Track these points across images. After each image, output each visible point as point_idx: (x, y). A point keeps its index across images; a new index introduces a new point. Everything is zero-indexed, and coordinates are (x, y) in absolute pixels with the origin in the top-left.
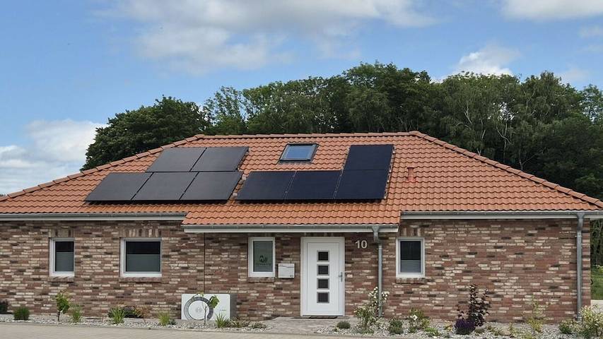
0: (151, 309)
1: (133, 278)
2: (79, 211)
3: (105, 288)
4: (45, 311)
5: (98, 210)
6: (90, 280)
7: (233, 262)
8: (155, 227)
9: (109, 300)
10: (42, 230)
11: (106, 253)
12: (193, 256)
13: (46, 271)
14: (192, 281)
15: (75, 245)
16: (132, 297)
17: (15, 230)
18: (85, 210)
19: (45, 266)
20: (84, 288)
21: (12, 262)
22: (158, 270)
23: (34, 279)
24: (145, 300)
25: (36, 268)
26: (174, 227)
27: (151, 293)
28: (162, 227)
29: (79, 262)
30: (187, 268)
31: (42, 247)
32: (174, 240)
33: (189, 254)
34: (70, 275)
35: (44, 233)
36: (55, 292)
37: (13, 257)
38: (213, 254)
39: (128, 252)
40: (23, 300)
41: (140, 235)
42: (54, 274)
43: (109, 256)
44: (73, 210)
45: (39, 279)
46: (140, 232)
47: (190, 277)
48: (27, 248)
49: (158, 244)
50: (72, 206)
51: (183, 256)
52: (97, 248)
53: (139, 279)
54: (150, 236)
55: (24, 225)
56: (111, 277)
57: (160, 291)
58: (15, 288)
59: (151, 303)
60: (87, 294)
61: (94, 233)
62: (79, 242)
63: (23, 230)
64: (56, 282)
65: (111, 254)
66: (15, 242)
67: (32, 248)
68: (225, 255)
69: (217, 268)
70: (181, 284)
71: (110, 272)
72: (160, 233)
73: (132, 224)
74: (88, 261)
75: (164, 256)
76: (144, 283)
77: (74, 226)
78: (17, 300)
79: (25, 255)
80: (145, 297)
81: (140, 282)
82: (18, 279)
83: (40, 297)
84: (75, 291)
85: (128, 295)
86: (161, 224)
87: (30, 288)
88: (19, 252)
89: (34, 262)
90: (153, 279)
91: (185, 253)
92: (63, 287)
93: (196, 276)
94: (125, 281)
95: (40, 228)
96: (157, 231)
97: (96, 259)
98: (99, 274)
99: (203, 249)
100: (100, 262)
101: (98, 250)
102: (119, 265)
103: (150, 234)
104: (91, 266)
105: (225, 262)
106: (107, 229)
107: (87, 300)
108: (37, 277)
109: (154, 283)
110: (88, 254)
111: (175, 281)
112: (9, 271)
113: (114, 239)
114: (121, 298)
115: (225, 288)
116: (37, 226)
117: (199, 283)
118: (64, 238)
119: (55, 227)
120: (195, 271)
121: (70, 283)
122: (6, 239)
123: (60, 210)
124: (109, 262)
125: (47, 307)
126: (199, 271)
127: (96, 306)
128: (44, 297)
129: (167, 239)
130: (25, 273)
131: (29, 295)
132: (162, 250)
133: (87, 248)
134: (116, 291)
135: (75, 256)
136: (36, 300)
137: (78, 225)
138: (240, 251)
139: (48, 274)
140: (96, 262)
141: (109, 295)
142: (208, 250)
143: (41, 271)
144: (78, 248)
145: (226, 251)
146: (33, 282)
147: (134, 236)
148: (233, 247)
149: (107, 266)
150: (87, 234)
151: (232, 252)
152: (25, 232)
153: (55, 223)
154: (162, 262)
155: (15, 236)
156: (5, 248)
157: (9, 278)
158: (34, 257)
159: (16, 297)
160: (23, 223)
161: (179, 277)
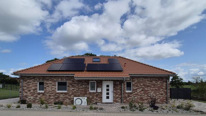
0: (64, 101)
1: (60, 92)
2: (46, 73)
3: (52, 95)
4: (36, 102)
5: (51, 73)
6: (48, 93)
7: (86, 88)
8: (65, 78)
9: (53, 99)
10: (35, 79)
11: (53, 85)
12: (75, 86)
13: (36, 90)
14: (75, 93)
15: (44, 83)
16: (59, 98)
17: (28, 79)
18: (47, 73)
19: (36, 89)
20: (47, 95)
21: (27, 88)
22: (66, 90)
23: (33, 93)
24: (63, 99)
25: (34, 90)
26: (70, 78)
27: (64, 97)
28: (67, 78)
29: (45, 88)
30: (74, 89)
31: (35, 84)
32: (70, 82)
33: (74, 85)
34: (43, 92)
35: (36, 79)
36: (39, 96)
37: (27, 86)
38: (81, 85)
39: (58, 85)
40: (30, 99)
41: (62, 80)
42: (39, 91)
43: (53, 86)
44: (44, 73)
45: (35, 93)
46: (62, 79)
47: (75, 92)
48: (31, 84)
49: (66, 83)
50: (43, 72)
51: (73, 86)
52: (50, 84)
53: (61, 93)
54: (64, 81)
55: (31, 77)
56: (54, 92)
57: (67, 96)
58: (28, 95)
59: (64, 99)
60: (48, 97)
61: (49, 80)
62: (45, 82)
63: (30, 79)
64: (39, 94)
65: (54, 85)
66: (28, 82)
67: (33, 84)
68: (83, 86)
69: (81, 89)
70: (72, 94)
71: (54, 91)
72: (67, 80)
73: (59, 77)
74: (48, 87)
75: (68, 86)
76: (63, 94)
77: (44, 77)
78: (29, 99)
79: (31, 86)
80: (63, 98)
81: (62, 93)
82: (29, 93)
83: (35, 98)
84: (44, 96)
85: (58, 97)
86: (67, 77)
87: (32, 95)
88: (29, 85)
89: (33, 88)
90: (65, 92)
91: (73, 85)
92: (41, 95)
93: (76, 92)
94: (58, 93)
95: (35, 78)
96: (66, 79)
97: (50, 87)
98: (51, 91)
99: (78, 84)
100: (51, 88)
101: (51, 84)
102: (56, 89)
103: (64, 80)
104: (49, 89)
105: (84, 88)
106: (53, 78)
107: (47, 99)
108: (34, 92)
109: (65, 94)
110: (48, 85)
111: (71, 93)
112: (26, 90)
113: (55, 81)
114: (56, 98)
115: (84, 95)
116: (34, 77)
117: (77, 94)
118: (41, 81)
119: (39, 78)
120: (76, 90)
121: (43, 94)
122: (26, 81)
123: (40, 73)
124: (53, 88)
125: (37, 101)
126: (77, 90)
127: (50, 100)
128: (36, 98)
129: (69, 81)
130: (31, 91)
131: (32, 97)
132: (67, 84)
133: (48, 84)
134: (55, 96)
135: (44, 86)
136: (34, 99)
137: (45, 77)
138: (87, 85)
139: (37, 91)
140: (50, 88)
141: (53, 97)
142: (79, 84)
143: (35, 90)
144: (45, 84)
145: (84, 85)
146: (33, 94)
147: (60, 80)
148: (86, 84)
149: (53, 89)
150: (48, 80)
151: (85, 85)
152: (31, 79)
153: (39, 77)
154: (67, 88)
155: (28, 80)
156: (25, 84)
157: (26, 93)
158: (33, 86)
159: (28, 98)
160: (30, 77)
161: (72, 92)
